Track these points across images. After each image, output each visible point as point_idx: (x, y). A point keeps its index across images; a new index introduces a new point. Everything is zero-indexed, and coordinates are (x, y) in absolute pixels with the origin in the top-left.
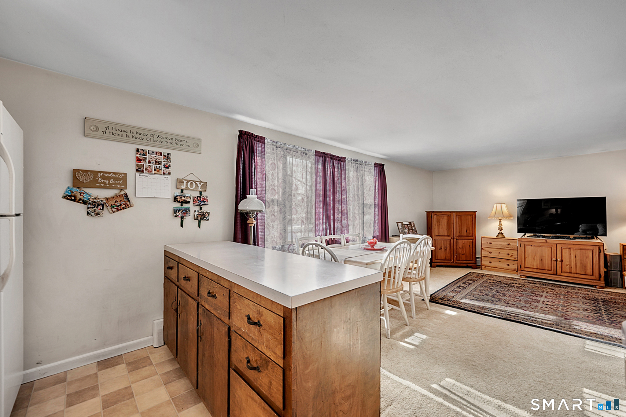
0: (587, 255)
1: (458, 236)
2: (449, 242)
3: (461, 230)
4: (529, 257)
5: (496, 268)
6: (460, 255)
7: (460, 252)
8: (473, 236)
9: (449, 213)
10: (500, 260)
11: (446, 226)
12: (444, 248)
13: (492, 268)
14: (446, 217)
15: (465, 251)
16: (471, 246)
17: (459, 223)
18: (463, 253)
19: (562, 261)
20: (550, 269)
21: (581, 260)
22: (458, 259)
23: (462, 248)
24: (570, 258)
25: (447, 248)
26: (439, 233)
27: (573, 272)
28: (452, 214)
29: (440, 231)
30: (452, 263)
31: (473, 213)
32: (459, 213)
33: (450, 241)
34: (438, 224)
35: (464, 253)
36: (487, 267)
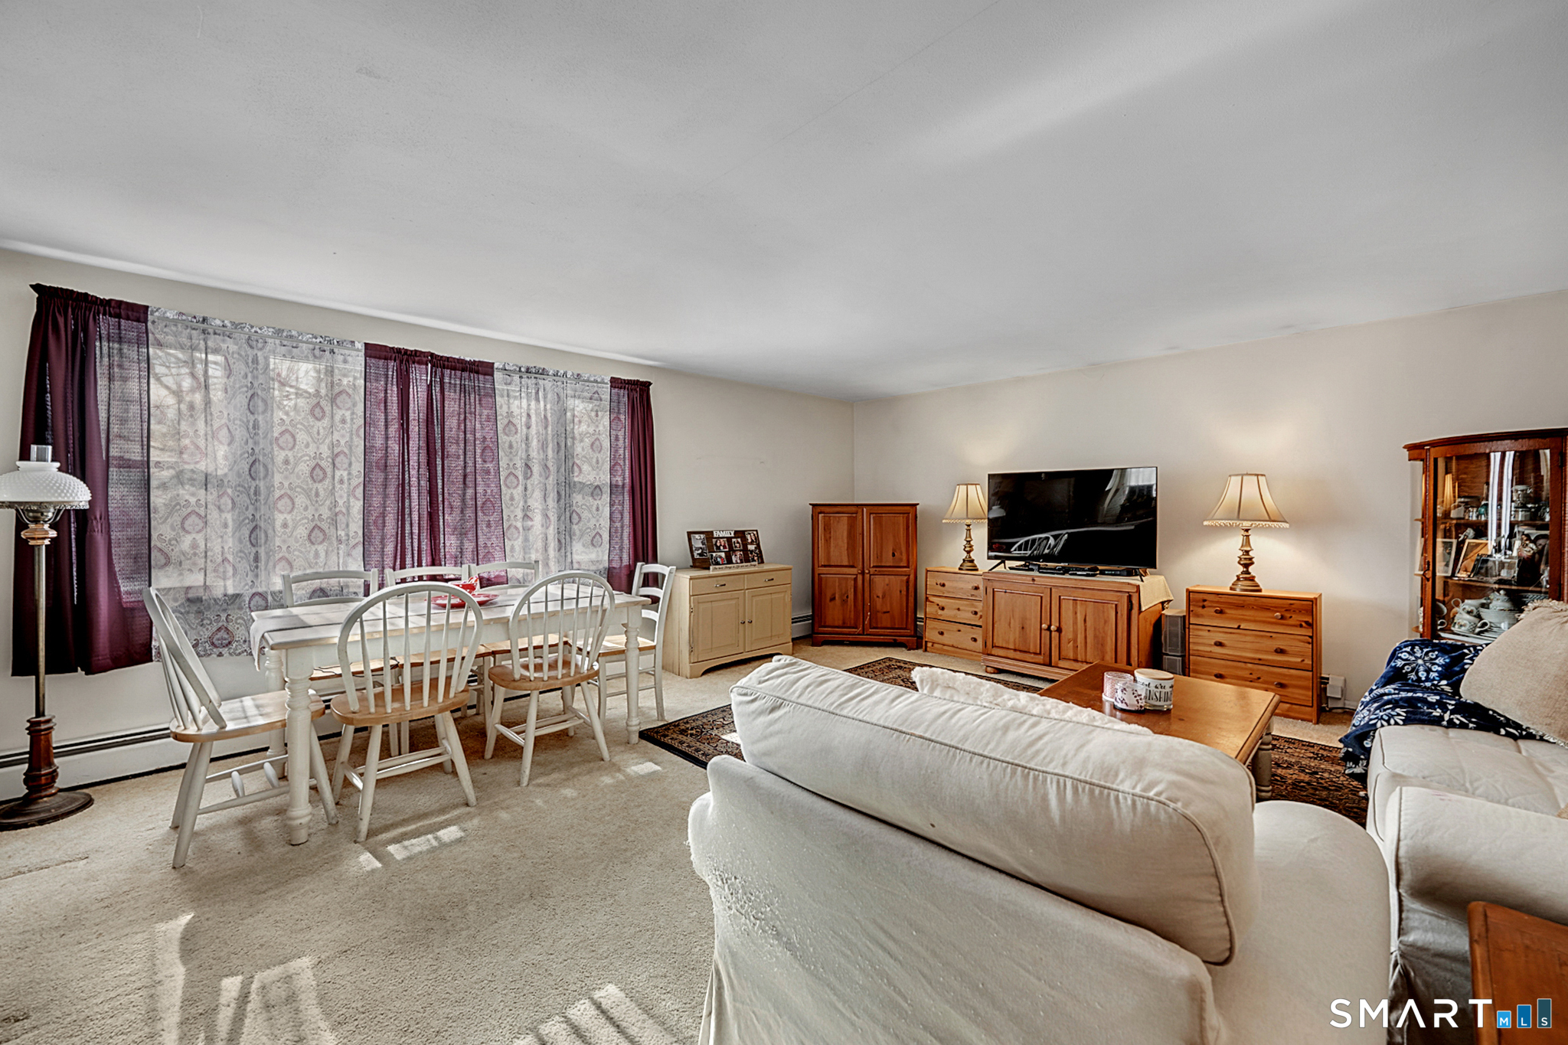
0: (1106, 614)
1: (874, 567)
2: (853, 582)
3: (881, 552)
4: (1000, 620)
5: (953, 646)
6: (879, 615)
7: (879, 607)
8: (908, 567)
9: (854, 509)
10: (961, 627)
11: (846, 541)
12: (842, 596)
13: (945, 647)
14: (844, 518)
15: (891, 604)
16: (904, 593)
17: (875, 534)
18: (885, 610)
19: (1059, 630)
20: (1038, 651)
21: (1095, 629)
22: (874, 625)
23: (884, 597)
24: (1075, 623)
25: (847, 597)
26: (829, 560)
27: (1079, 659)
28: (860, 510)
29: (832, 554)
30: (859, 634)
31: (908, 508)
32: (876, 508)
33: (855, 580)
34: (828, 536)
35: (889, 610)
36: (936, 645)
